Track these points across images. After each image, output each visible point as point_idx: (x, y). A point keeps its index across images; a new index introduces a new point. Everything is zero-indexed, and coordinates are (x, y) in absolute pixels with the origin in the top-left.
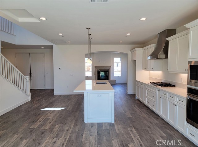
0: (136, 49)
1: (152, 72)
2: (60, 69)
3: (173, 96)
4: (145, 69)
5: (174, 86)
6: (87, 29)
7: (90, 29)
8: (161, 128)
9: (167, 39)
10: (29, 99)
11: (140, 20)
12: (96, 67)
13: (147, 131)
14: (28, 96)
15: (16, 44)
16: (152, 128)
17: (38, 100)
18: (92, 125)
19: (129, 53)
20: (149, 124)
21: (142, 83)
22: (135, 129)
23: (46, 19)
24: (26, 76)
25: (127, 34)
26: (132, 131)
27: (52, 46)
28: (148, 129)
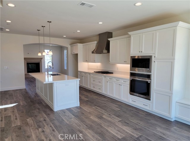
0: (78, 44)
1: (90, 63)
3: (118, 79)
4: (87, 61)
5: (112, 73)
7: (51, 22)
8: (111, 102)
9: (109, 39)
11: (98, 23)
13: (106, 106)
16: (107, 104)
18: (63, 111)
19: (69, 47)
20: (104, 102)
21: (86, 73)
22: (97, 106)
23: (15, 6)
26: (96, 108)
28: (105, 105)
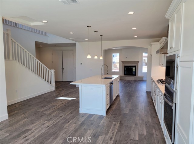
0: (152, 43)
2: (81, 64)
4: (160, 65)
6: (87, 26)
7: (90, 26)
8: (148, 127)
10: (54, 89)
12: (123, 62)
14: (53, 86)
15: (49, 43)
16: (138, 126)
17: (60, 91)
20: (139, 122)
22: (120, 124)
23: (48, 22)
24: (52, 70)
25: (133, 29)
26: (115, 125)
27: (75, 43)
28: (134, 125)
